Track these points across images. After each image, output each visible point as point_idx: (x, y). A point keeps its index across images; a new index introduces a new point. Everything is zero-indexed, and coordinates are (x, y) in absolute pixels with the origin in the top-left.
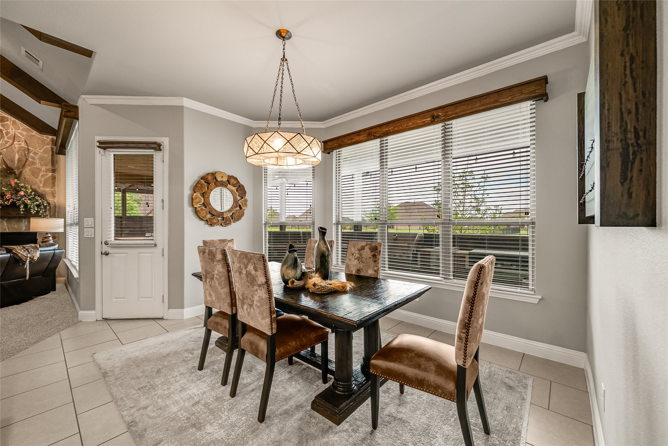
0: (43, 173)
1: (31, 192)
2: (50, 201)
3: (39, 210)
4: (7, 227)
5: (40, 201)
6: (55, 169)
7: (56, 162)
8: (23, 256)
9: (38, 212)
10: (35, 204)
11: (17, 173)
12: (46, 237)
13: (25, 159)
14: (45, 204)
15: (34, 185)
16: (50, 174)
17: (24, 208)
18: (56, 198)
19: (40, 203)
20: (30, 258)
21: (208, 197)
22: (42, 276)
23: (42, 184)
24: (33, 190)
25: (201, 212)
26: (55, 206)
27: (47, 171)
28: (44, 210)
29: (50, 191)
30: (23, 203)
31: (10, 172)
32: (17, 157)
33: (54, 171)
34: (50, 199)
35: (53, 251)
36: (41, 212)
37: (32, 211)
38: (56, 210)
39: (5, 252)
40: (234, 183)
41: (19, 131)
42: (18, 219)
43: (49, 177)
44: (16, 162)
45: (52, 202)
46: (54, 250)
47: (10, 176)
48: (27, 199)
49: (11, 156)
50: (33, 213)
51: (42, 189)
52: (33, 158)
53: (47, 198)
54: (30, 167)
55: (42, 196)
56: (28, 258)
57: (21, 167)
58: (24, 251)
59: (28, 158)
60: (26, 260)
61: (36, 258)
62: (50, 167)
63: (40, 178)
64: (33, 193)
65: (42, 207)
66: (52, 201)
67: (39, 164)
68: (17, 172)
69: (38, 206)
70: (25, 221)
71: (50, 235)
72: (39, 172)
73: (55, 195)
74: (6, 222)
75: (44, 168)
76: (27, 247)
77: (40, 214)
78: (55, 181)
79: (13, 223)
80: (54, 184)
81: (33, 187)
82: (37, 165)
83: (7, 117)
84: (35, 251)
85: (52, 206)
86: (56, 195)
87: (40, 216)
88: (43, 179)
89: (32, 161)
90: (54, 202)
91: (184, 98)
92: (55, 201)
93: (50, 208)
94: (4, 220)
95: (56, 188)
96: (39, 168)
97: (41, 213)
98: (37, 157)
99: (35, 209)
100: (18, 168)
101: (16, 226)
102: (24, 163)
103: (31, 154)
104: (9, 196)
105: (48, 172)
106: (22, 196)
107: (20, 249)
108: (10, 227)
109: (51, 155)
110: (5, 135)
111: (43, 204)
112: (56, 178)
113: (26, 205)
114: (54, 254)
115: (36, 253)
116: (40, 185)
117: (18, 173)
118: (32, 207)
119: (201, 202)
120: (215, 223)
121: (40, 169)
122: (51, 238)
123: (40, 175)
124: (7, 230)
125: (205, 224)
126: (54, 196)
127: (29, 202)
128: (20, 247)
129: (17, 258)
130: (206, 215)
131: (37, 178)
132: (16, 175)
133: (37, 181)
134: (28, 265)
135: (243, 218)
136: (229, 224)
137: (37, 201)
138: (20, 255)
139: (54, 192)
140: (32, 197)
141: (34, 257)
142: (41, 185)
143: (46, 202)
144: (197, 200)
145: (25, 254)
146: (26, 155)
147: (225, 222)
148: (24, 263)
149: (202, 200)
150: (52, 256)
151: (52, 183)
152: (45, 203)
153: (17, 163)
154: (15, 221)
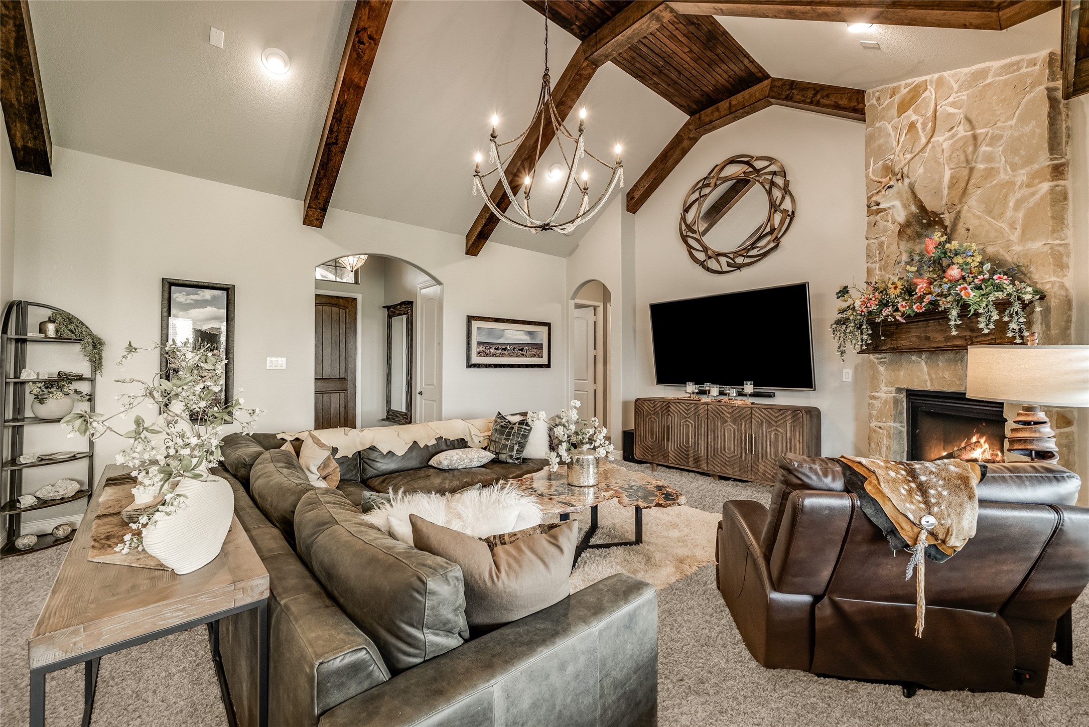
0: (1019, 194)
1: (981, 264)
2: (1048, 286)
3: (1006, 319)
4: (927, 377)
5: (1010, 289)
6: (1062, 165)
7: (1069, 136)
8: (901, 519)
9: (1002, 326)
10: (992, 298)
11: (947, 223)
12: (1027, 423)
13: (966, 172)
14: (1027, 297)
15: (993, 243)
16: (1046, 186)
17: (960, 316)
18: (1071, 273)
19: (1009, 295)
20: (932, 534)
22: (1000, 612)
23: (1018, 232)
24: (987, 259)
26: (1068, 303)
27: (1035, 178)
28: (1022, 320)
29: (1046, 248)
30: (958, 301)
31: (929, 220)
32: (947, 174)
33: (1058, 171)
34: (1046, 278)
35: (1051, 516)
36: (1013, 325)
37: (981, 326)
38: (1070, 316)
39: (839, 485)
43: (1042, 198)
44: (946, 192)
45: (1056, 288)
46: (1054, 507)
47: (929, 232)
48: (969, 287)
49: (933, 178)
50: (986, 331)
51: (1017, 248)
52: (989, 158)
53: (1036, 277)
54: (979, 191)
55: (1015, 273)
56: (923, 536)
57: (956, 201)
58: (910, 491)
59: (974, 164)
60: (916, 540)
61: (957, 542)
62: (1044, 160)
63: (1009, 213)
64: (987, 266)
65: (1017, 307)
66: (1053, 283)
67: (1005, 170)
68: (948, 219)
69: (1002, 306)
71: (1041, 416)
72: (1006, 196)
73: (1065, 259)
75: (1022, 176)
76: (926, 471)
77: (1010, 335)
78: (1064, 209)
79: (940, 364)
80: (1059, 220)
81: (990, 250)
82: (1002, 175)
84: (956, 500)
85: (1053, 302)
86: (1071, 262)
87: (1011, 342)
88: (1021, 214)
89: (986, 169)
90: (1062, 286)
92: (1068, 282)
93: (1047, 311)
94: (920, 357)
95: (1069, 232)
96: (1008, 182)
97: (1013, 330)
98: (1001, 148)
99: (990, 316)
100: (951, 206)
102: (963, 185)
103: (984, 149)
104: (922, 288)
105: (1037, 182)
106: (955, 282)
107: (895, 481)
108: (934, 376)
109: (1046, 116)
110: (920, 130)
111: (1019, 298)
112: (1070, 196)
113: (964, 307)
114: (1058, 531)
115: (960, 515)
116: (1012, 238)
117: (950, 221)
118: (981, 311)
121: (1011, 185)
122: (1047, 430)
123: (1011, 204)
124: (929, 383)
126: (1060, 265)
127: (972, 294)
128: (898, 472)
129: (878, 521)
131: (1001, 215)
132: (946, 228)
133: (1003, 225)
134: (922, 569)
137: (999, 288)
138: (888, 509)
139: (1061, 249)
140: (984, 280)
141: (948, 532)
142: (1015, 236)
143: (1029, 289)
145: (913, 512)
146: (970, 157)
148: (905, 550)
150: (1044, 538)
151: (1053, 218)
152: (1025, 293)
153: (949, 194)
154: (947, 361)
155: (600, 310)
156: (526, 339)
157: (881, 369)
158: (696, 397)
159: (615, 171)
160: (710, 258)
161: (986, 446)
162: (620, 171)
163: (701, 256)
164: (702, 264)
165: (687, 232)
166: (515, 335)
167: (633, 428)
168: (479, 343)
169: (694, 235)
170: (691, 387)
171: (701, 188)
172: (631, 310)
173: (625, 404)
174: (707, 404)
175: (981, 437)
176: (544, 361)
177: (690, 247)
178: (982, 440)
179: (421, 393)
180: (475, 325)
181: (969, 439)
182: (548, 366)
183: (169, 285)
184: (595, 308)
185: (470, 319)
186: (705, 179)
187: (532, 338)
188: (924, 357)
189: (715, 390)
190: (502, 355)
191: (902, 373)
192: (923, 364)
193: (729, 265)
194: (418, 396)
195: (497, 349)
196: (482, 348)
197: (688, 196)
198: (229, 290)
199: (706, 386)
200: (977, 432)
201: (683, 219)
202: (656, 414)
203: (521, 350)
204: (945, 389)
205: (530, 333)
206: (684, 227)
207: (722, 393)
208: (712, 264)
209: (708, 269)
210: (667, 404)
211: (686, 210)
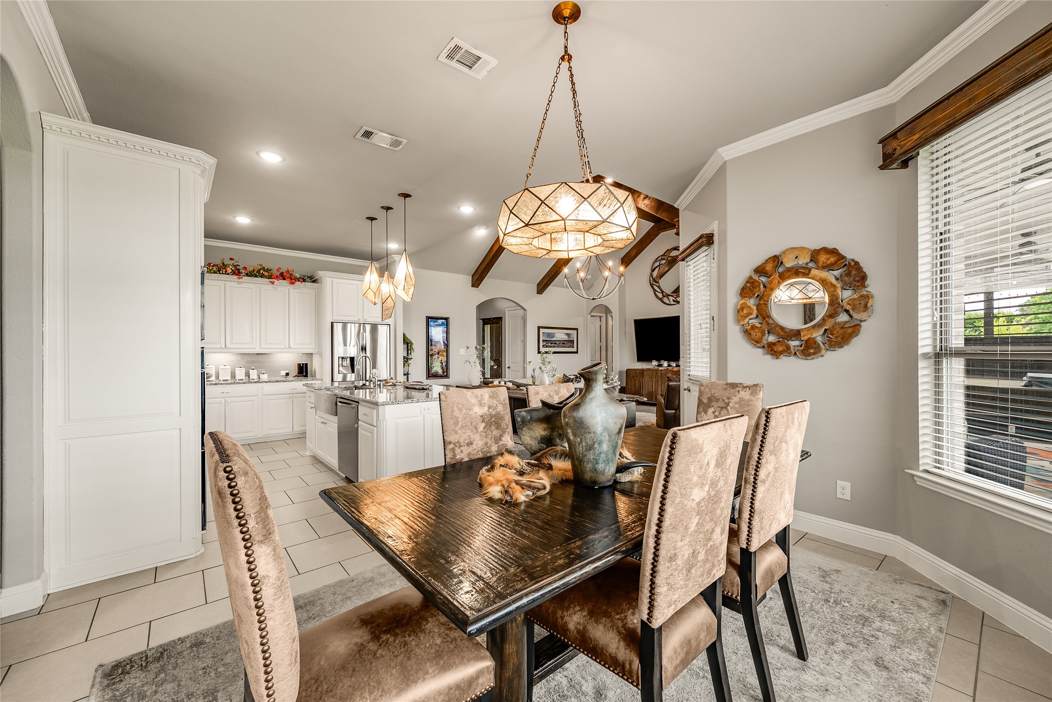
21: (766, 304)
25: (752, 332)
40: (829, 262)
91: (720, 150)
119: (752, 314)
120: (781, 353)
125: (764, 354)
130: (762, 338)
135: (855, 341)
136: (814, 354)
144: (745, 311)
147: (804, 350)
149: (753, 311)
155: (604, 319)
156: (566, 338)
158: (657, 368)
159: (620, 277)
160: (664, 296)
162: (622, 278)
163: (660, 295)
164: (661, 300)
165: (654, 282)
166: (560, 335)
167: (625, 385)
168: (543, 340)
169: (657, 284)
170: (655, 363)
171: (660, 260)
172: (623, 322)
173: (620, 373)
174: (661, 370)
176: (575, 350)
177: (655, 290)
179: (509, 368)
180: (542, 331)
182: (577, 352)
183: (428, 318)
184: (600, 317)
185: (539, 328)
186: (662, 255)
187: (569, 337)
189: (665, 364)
190: (554, 347)
193: (674, 301)
194: (507, 369)
195: (552, 343)
196: (545, 343)
197: (654, 263)
198: (447, 319)
199: (662, 362)
201: (651, 275)
202: (637, 376)
203: (564, 344)
205: (568, 335)
206: (651, 279)
207: (669, 366)
208: (665, 300)
209: (664, 302)
210: (642, 371)
211: (653, 270)
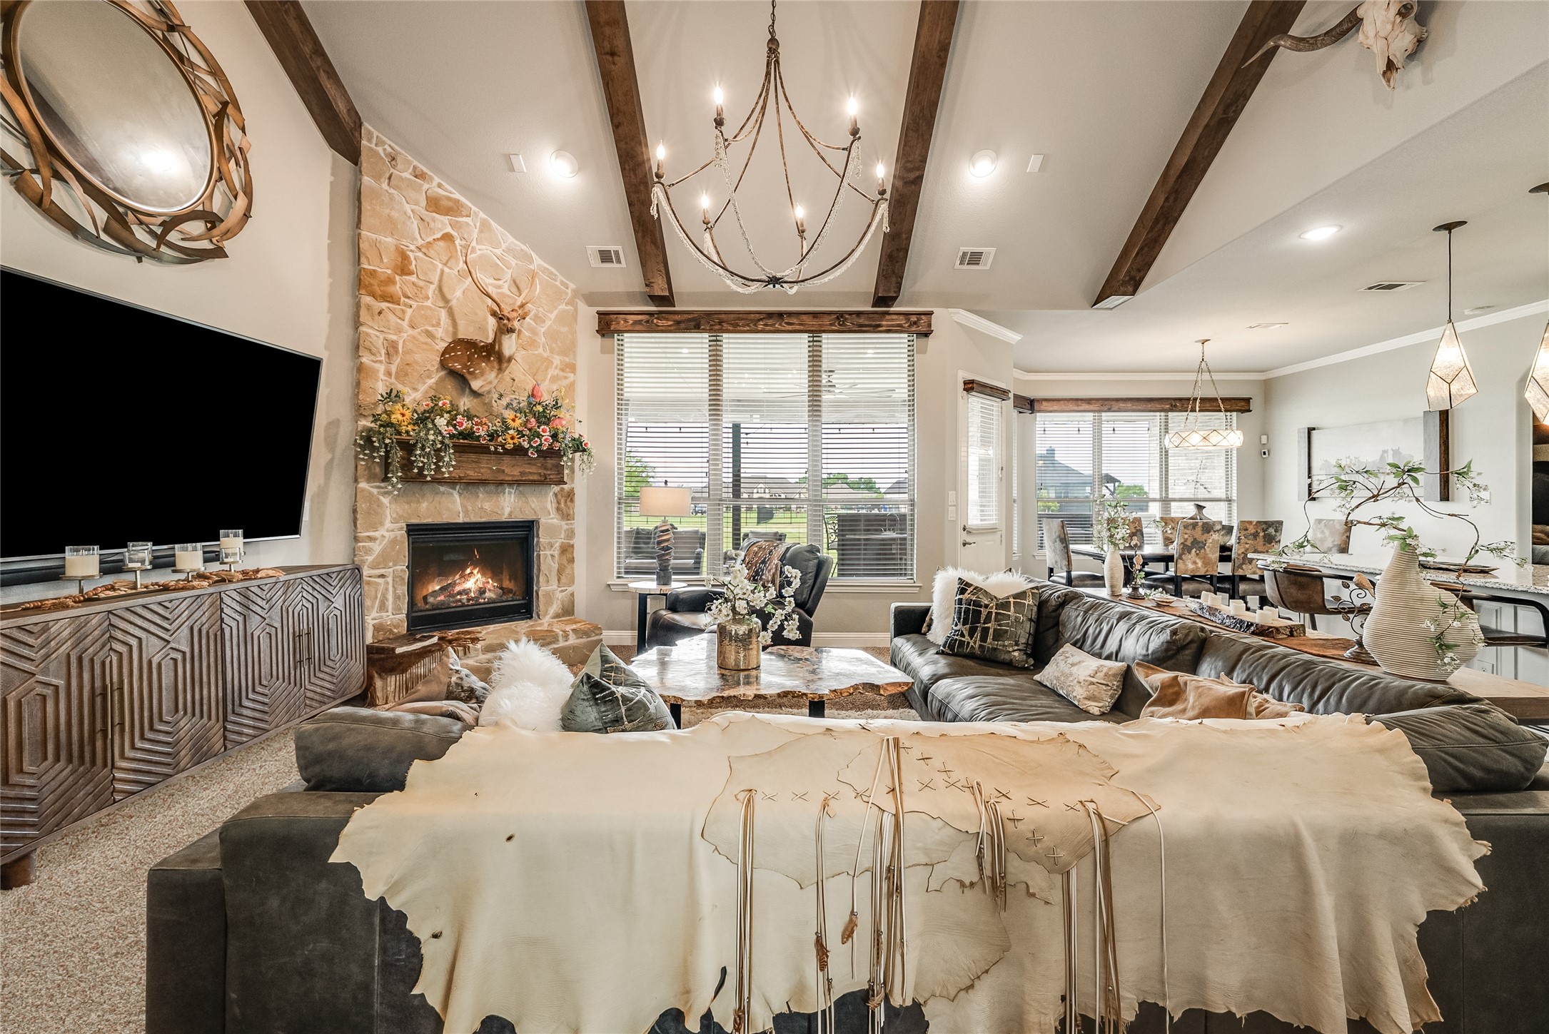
0: (557, 372)
16: (572, 376)
27: (565, 367)
41: (499, 252)
42: (492, 488)
43: (571, 383)
49: (476, 314)
62: (572, 359)
63: (547, 382)
70: (510, 493)
74: (460, 494)
75: (557, 360)
79: (481, 495)
82: (540, 350)
83: (467, 206)
88: (555, 387)
89: (530, 338)
96: (547, 359)
98: (543, 329)
101: (487, 506)
105: (568, 370)
108: (470, 508)
121: (548, 362)
123: (549, 376)
154: (487, 493)
157: (385, 501)
161: (479, 576)
175: (475, 568)
178: (475, 572)
181: (464, 570)
188: (458, 487)
191: (424, 505)
192: (456, 496)
200: (471, 565)
204: (483, 520)
